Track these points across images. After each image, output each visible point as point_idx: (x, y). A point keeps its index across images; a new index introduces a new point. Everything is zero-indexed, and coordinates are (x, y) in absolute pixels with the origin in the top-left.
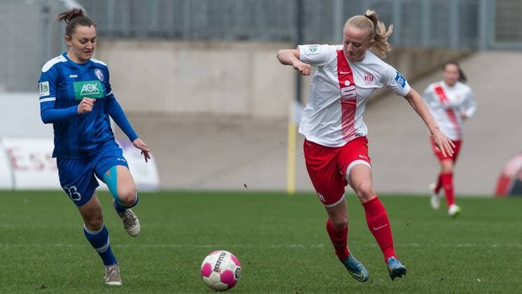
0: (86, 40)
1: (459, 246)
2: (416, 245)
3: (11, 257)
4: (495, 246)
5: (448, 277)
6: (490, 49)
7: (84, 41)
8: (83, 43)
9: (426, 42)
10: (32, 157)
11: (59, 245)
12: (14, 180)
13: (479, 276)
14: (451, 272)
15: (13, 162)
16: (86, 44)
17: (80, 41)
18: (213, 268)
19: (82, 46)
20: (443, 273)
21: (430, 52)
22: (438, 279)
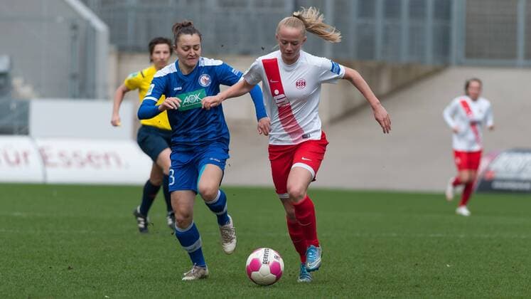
0: (189, 47)
1: (432, 235)
2: (394, 235)
3: (42, 241)
4: (462, 236)
5: (422, 263)
6: (460, 64)
7: (186, 48)
8: (186, 51)
9: (405, 58)
10: (61, 155)
11: (84, 232)
12: (45, 175)
13: (449, 262)
14: (424, 259)
15: (44, 159)
16: (189, 52)
17: (183, 48)
18: (261, 261)
19: (186, 53)
20: (417, 259)
21: (408, 67)
22: (413, 264)
